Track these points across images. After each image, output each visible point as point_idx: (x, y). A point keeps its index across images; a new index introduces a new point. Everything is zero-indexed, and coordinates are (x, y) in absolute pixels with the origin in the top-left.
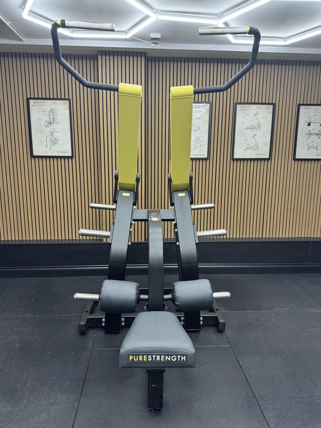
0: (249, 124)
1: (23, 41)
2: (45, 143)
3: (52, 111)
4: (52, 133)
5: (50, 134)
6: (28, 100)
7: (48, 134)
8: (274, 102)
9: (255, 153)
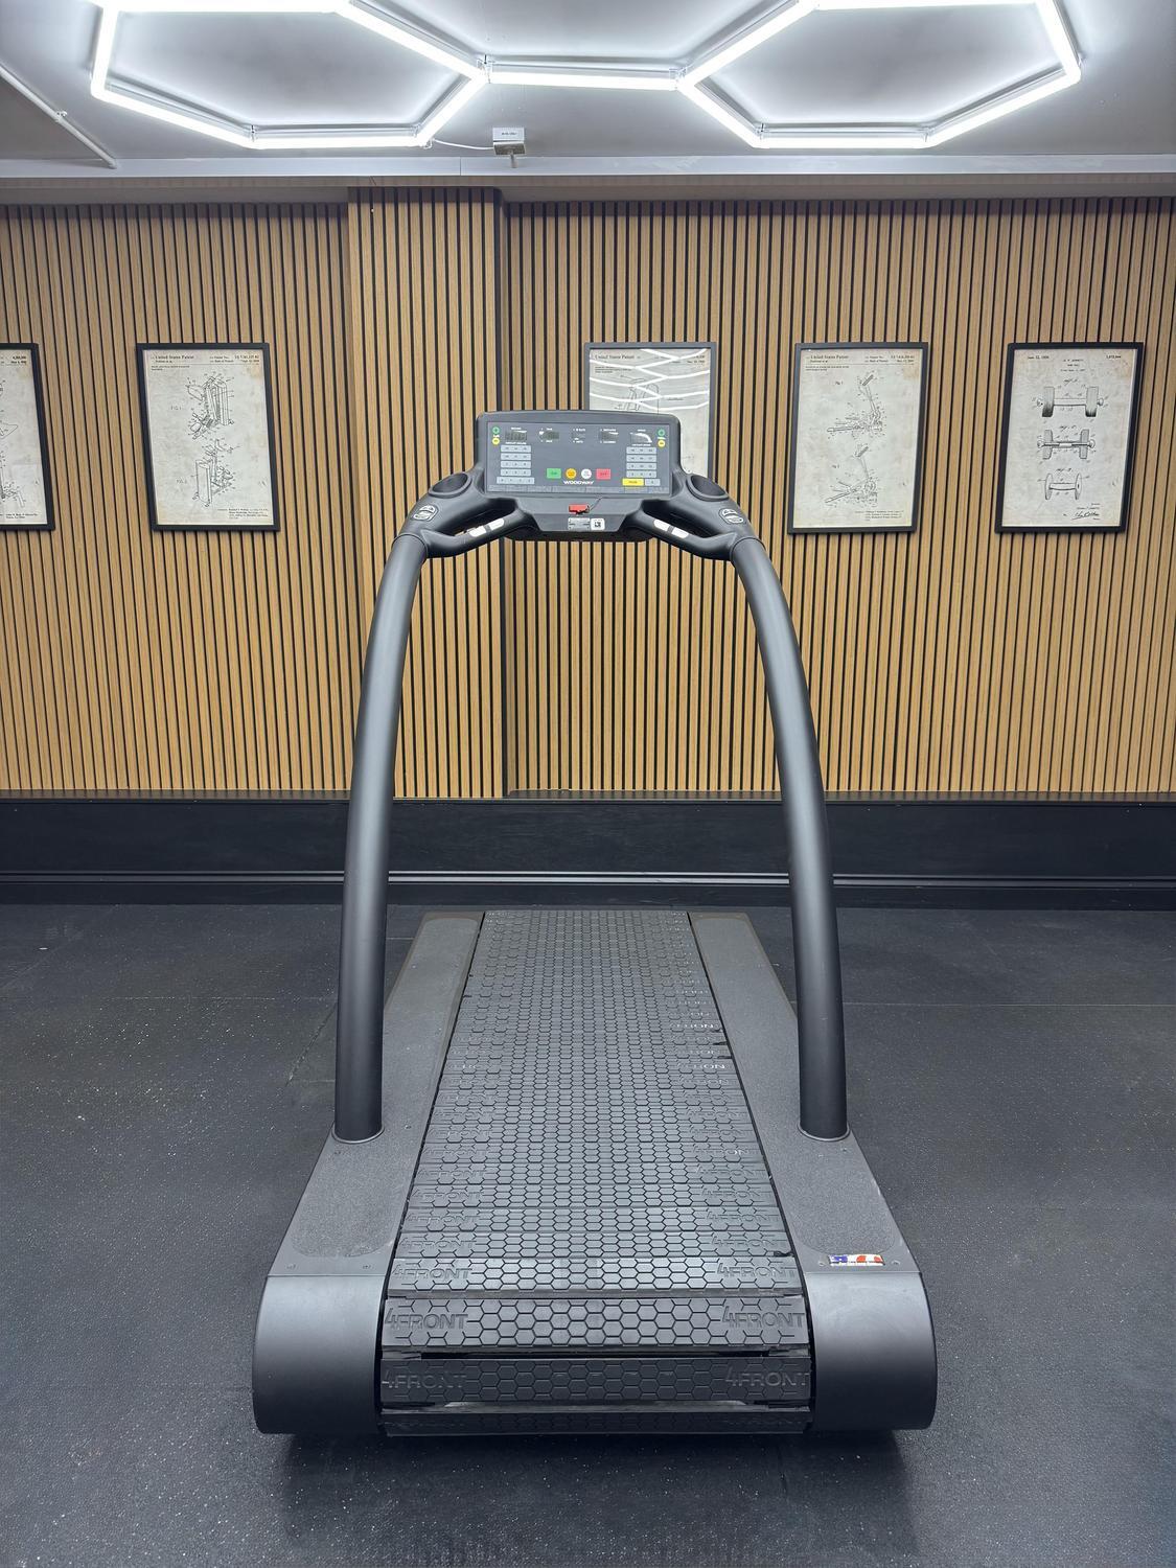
0: (842, 412)
1: (112, 168)
2: (192, 484)
3: (212, 386)
4: (213, 454)
5: (209, 458)
6: (139, 350)
7: (201, 456)
8: (926, 338)
9: (865, 509)
